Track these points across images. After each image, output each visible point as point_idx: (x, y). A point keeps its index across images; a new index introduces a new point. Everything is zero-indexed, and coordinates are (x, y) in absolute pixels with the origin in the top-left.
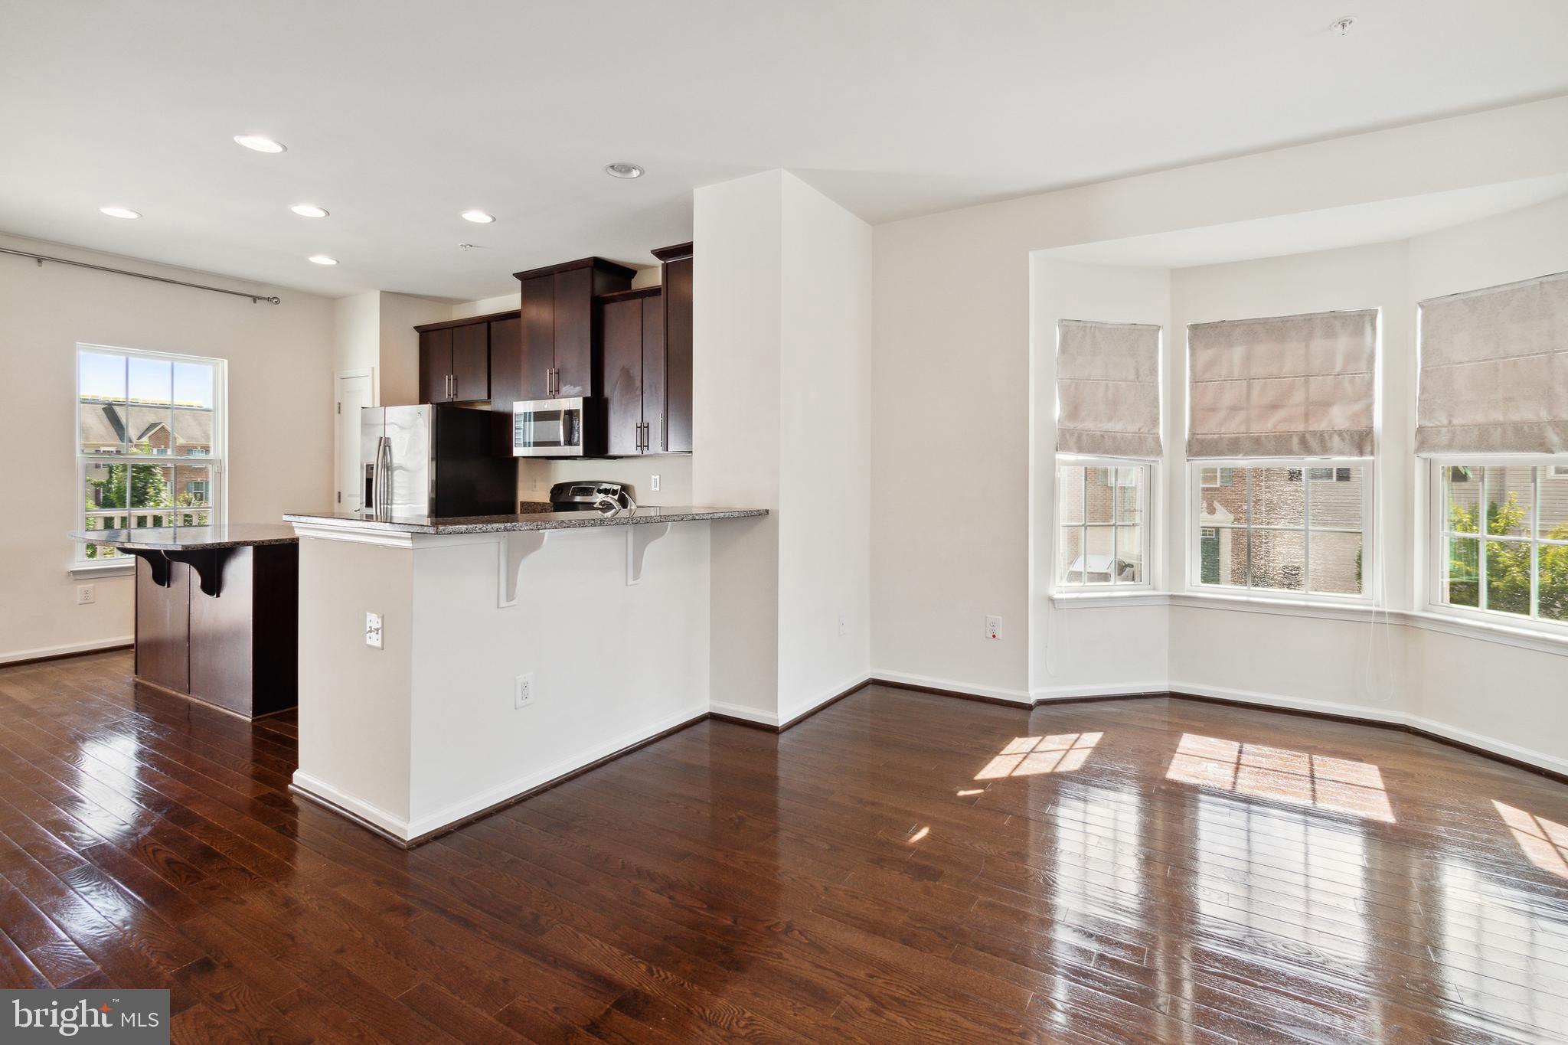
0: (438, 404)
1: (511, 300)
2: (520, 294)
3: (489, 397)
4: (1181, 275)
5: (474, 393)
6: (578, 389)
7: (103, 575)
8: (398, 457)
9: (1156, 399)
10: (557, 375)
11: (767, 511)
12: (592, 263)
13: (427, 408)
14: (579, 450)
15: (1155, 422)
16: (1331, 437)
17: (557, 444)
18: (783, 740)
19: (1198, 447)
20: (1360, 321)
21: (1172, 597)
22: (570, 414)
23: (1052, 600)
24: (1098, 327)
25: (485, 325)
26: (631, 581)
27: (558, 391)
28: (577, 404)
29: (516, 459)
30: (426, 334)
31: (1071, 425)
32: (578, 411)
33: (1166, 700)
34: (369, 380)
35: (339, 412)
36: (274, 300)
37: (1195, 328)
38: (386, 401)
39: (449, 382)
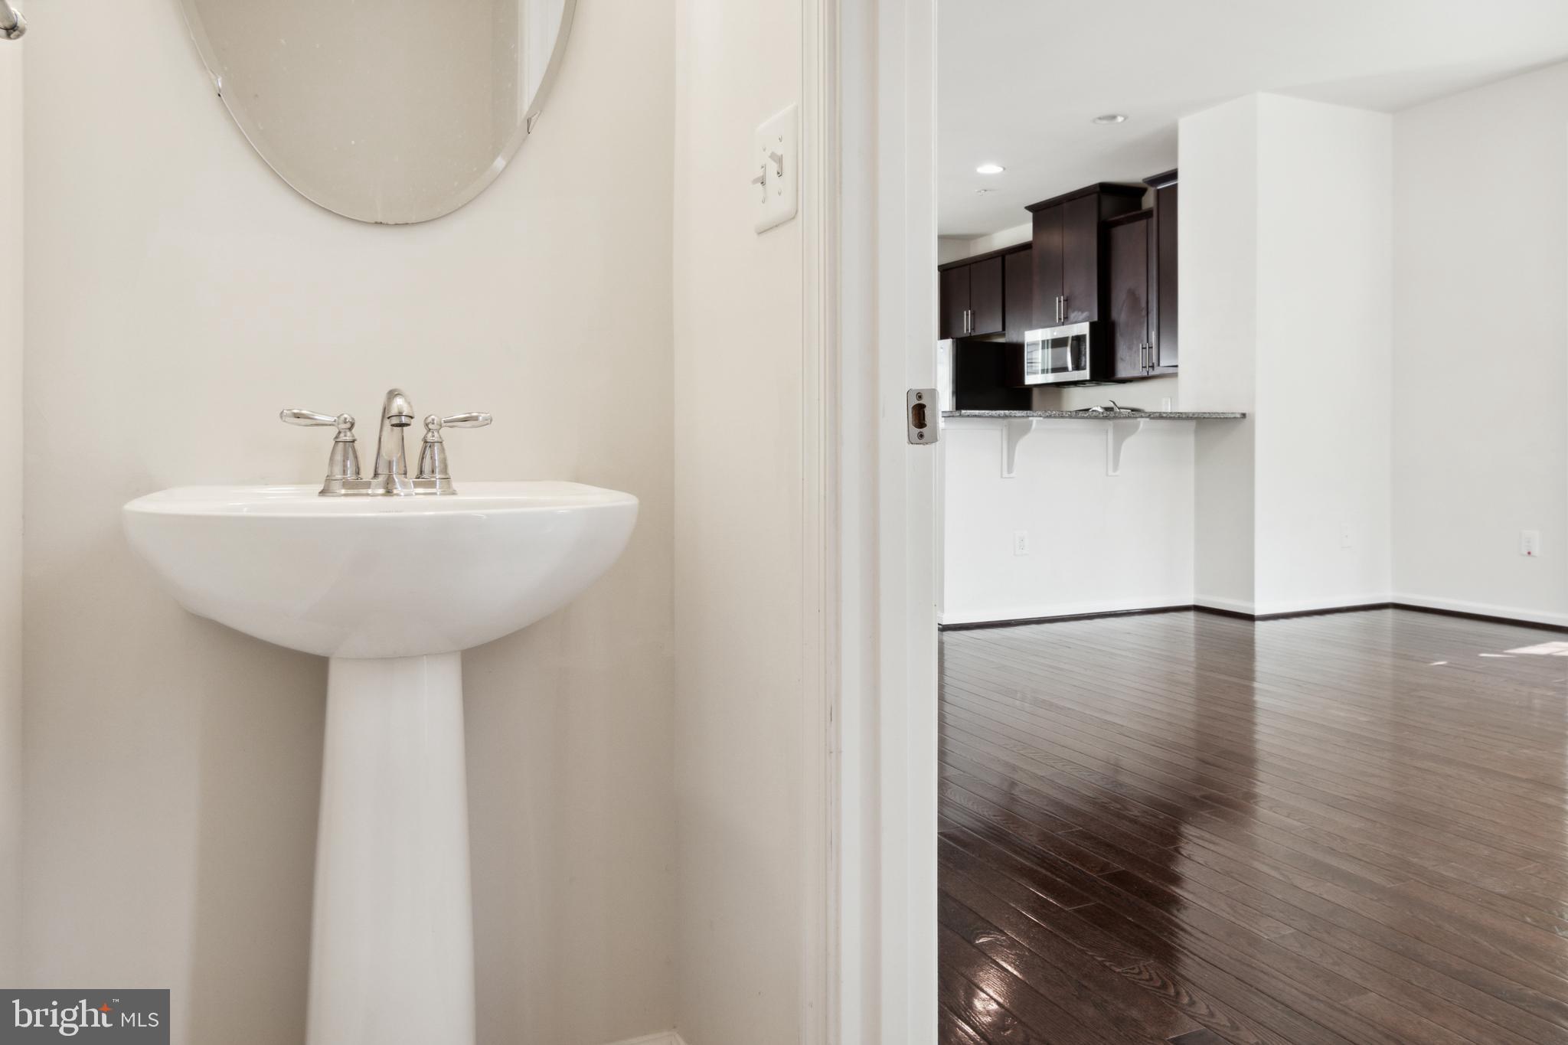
0: (957, 339)
1: (1022, 232)
2: (1032, 226)
3: (1004, 329)
5: (990, 326)
6: (1086, 314)
10: (1066, 303)
11: (1244, 415)
12: (1098, 189)
13: (948, 343)
14: (1085, 374)
17: (1065, 369)
18: (1260, 627)
22: (1078, 340)
25: (1000, 258)
26: (1111, 473)
27: (1067, 318)
28: (1083, 329)
29: (1030, 388)
30: (947, 272)
32: (1084, 336)
39: (967, 318)
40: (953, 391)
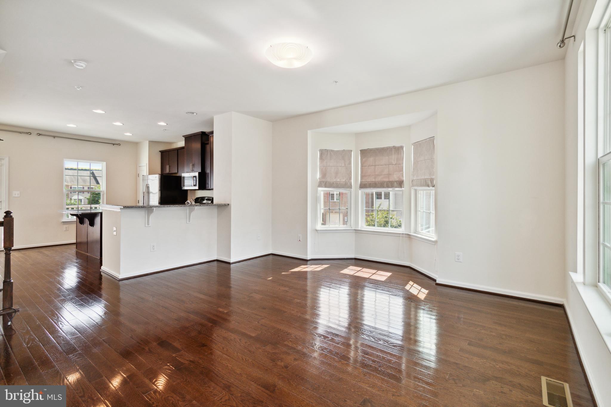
0: (162, 174)
1: (181, 144)
2: (184, 142)
3: (178, 172)
4: (358, 135)
5: (173, 171)
6: (197, 170)
7: (70, 223)
8: (151, 190)
9: (351, 172)
10: (193, 166)
11: (228, 204)
12: (201, 133)
13: (158, 175)
14: (197, 188)
15: (350, 178)
16: (394, 183)
17: (191, 186)
18: (232, 266)
19: (363, 186)
20: (398, 150)
21: (355, 230)
22: (195, 177)
23: (317, 230)
24: (332, 151)
25: (177, 151)
26: (188, 222)
27: (193, 170)
28: (197, 174)
29: (187, 190)
30: (163, 153)
31: (324, 180)
32: (197, 176)
33: (354, 260)
34: (146, 167)
35: (138, 177)
36: (119, 144)
37: (361, 151)
38: (151, 173)
39: (168, 167)
40: (159, 190)
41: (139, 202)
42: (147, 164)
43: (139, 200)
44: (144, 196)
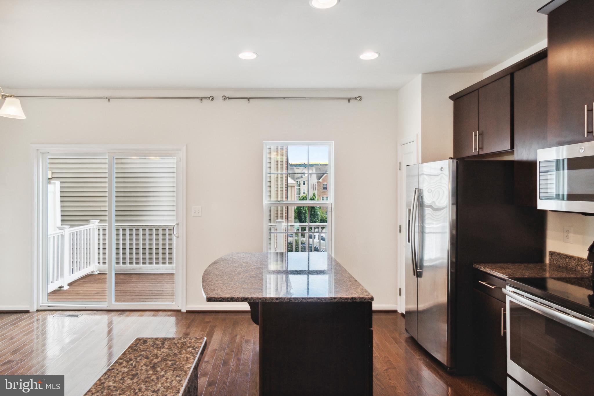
3: (512, 147)
5: (498, 145)
25: (508, 77)
34: (415, 143)
36: (359, 98)
39: (475, 138)
40: (453, 204)
41: (400, 229)
42: (417, 135)
43: (400, 226)
44: (409, 221)
